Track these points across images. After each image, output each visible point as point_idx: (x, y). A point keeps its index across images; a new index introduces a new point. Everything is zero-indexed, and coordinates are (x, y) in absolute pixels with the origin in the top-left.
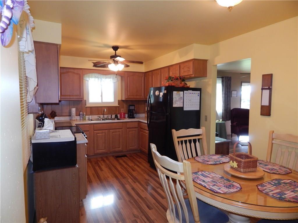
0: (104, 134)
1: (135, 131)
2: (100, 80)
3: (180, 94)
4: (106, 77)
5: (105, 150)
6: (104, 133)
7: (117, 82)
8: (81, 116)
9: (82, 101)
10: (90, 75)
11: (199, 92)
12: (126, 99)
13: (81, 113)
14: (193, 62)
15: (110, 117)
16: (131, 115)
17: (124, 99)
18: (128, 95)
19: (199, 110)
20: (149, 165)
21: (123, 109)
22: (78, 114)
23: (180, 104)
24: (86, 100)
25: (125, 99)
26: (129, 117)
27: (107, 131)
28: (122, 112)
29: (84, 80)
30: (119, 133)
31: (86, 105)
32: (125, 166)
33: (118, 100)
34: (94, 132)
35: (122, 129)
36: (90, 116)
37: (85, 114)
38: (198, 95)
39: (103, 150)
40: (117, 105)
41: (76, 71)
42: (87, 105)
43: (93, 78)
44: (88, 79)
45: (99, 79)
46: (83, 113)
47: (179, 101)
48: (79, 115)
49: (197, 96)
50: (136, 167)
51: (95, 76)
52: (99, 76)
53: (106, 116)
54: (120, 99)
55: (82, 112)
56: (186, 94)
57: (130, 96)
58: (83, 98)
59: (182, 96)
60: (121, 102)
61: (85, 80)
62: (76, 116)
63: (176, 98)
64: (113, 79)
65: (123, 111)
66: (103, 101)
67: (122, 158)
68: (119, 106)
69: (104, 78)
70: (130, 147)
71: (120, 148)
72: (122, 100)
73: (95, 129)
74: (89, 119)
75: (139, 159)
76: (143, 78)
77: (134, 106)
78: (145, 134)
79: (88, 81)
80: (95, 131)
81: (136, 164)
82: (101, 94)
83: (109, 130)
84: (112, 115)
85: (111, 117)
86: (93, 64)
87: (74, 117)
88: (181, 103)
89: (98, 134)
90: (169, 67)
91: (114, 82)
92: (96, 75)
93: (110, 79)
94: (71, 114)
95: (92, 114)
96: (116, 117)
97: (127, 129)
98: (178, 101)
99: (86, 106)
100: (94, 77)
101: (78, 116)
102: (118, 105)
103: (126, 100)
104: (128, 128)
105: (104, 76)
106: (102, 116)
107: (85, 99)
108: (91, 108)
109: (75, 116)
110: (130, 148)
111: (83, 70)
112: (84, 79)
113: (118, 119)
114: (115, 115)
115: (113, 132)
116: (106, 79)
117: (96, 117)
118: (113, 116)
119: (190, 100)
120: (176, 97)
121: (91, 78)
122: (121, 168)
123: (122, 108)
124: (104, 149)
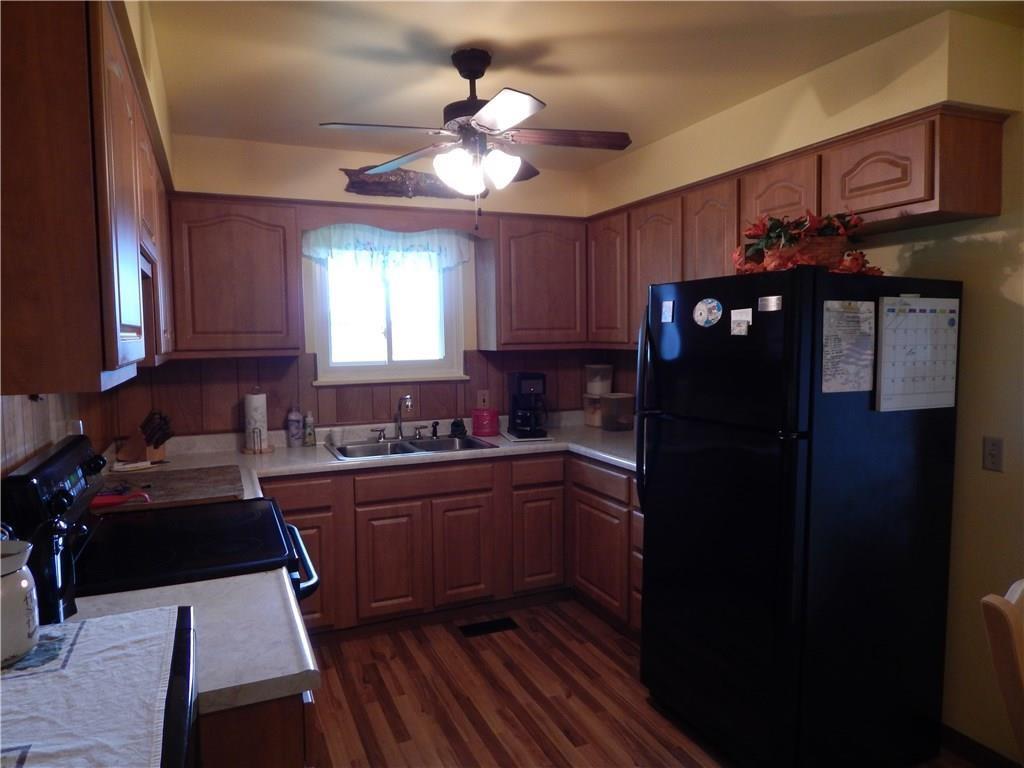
0: (404, 520)
1: (551, 499)
2: (381, 256)
3: (861, 316)
4: (408, 244)
5: (410, 599)
6: (403, 516)
7: (460, 267)
8: (293, 429)
9: (297, 357)
10: (335, 233)
11: (954, 303)
12: (505, 344)
13: (293, 416)
14: (933, 123)
15: (427, 433)
16: (526, 421)
17: (493, 347)
18: (515, 323)
19: (953, 405)
20: (644, 693)
21: (486, 392)
22: (279, 423)
23: (857, 374)
24: (315, 355)
25: (497, 347)
26: (519, 431)
27: (419, 503)
28: (480, 405)
29: (304, 260)
30: (476, 511)
31: (316, 379)
32: (522, 697)
33: (465, 353)
34: (355, 512)
35: (490, 494)
36: (337, 429)
37: (310, 419)
38: (952, 322)
39: (402, 600)
40: (457, 372)
41: (263, 214)
42: (323, 379)
43: (347, 248)
44: (322, 253)
45: (375, 253)
46: (305, 417)
47: (852, 360)
48: (286, 426)
49: (945, 324)
50: (575, 704)
51: (358, 241)
52: (376, 236)
53: (408, 428)
54: (475, 348)
55: (298, 410)
56: (891, 314)
57: (519, 333)
58: (299, 346)
59: (867, 327)
60: (476, 359)
61: (310, 258)
62: (269, 429)
63: (840, 340)
64: (439, 254)
65: (485, 399)
66: (396, 358)
67: (495, 635)
68: (468, 378)
69: (398, 250)
70: (530, 576)
71: (482, 586)
72: (480, 352)
73: (361, 498)
74: (332, 445)
75: (581, 642)
76: (577, 244)
77: (543, 377)
78: (608, 518)
79: (323, 263)
80: (359, 510)
81: (574, 689)
82: (385, 326)
83: (427, 500)
84: (437, 423)
85: (435, 433)
86: (346, 180)
87: (257, 440)
88: (866, 366)
89: (375, 523)
90: (739, 178)
91: (444, 266)
92: (364, 233)
93: (425, 254)
94: (244, 423)
95: (343, 417)
96: (458, 429)
97: (515, 493)
98: (848, 356)
99: (315, 383)
100: (352, 242)
101: (278, 429)
102: (466, 373)
103: (501, 349)
104: (518, 488)
105: (401, 234)
106: (390, 428)
107: (309, 350)
108: (340, 389)
109: (264, 432)
110: (528, 579)
111: (298, 206)
112: (305, 251)
113: (468, 444)
114: (453, 424)
115: (449, 510)
116: (406, 254)
117: (362, 432)
118: (445, 427)
119: (911, 352)
120: (840, 333)
121: (340, 248)
122: (500, 713)
123: (484, 389)
124: (407, 596)
